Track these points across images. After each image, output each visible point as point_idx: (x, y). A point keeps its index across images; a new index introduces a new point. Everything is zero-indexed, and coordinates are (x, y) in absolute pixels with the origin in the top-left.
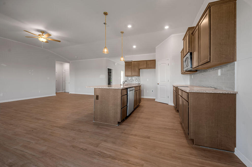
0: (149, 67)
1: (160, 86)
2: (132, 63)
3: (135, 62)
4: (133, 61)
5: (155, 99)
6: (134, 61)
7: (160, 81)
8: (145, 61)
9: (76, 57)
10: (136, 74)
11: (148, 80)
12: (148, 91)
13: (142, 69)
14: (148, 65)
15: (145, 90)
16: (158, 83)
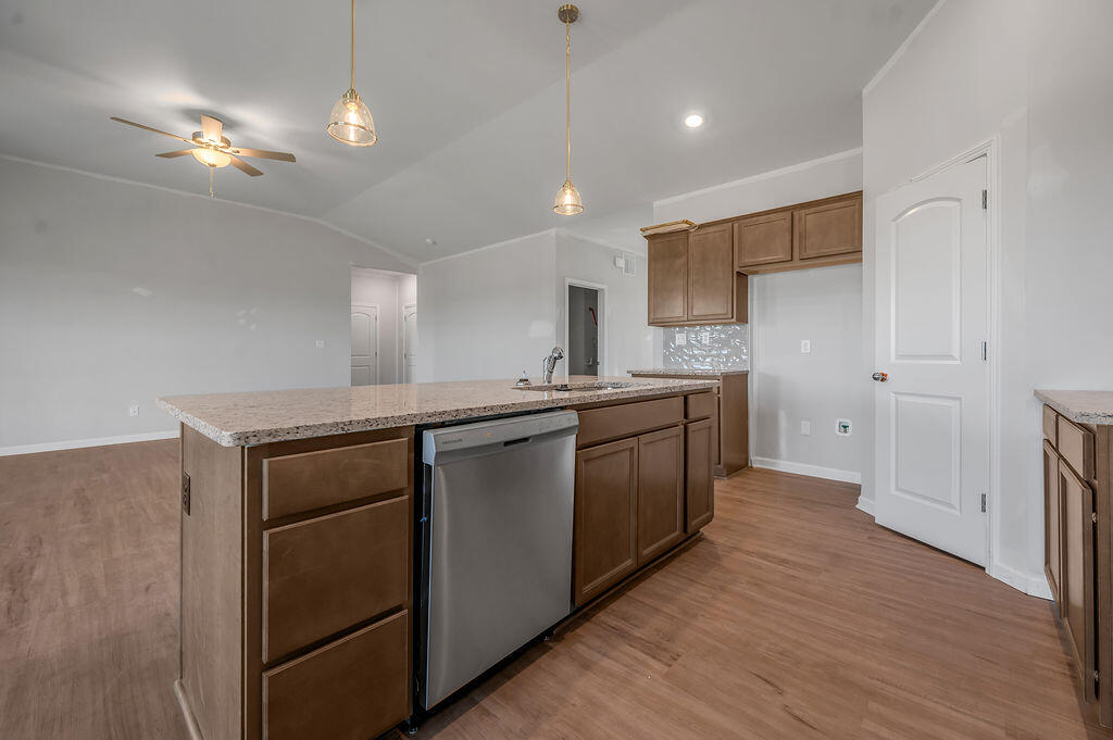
0: (811, 253)
1: (900, 398)
2: (691, 239)
3: (711, 229)
4: (698, 222)
5: (855, 490)
6: (701, 227)
7: (899, 357)
8: (781, 215)
9: (428, 240)
10: (719, 306)
11: (806, 346)
12: (805, 427)
13: (765, 272)
14: (803, 237)
15: (782, 416)
16: (879, 370)
